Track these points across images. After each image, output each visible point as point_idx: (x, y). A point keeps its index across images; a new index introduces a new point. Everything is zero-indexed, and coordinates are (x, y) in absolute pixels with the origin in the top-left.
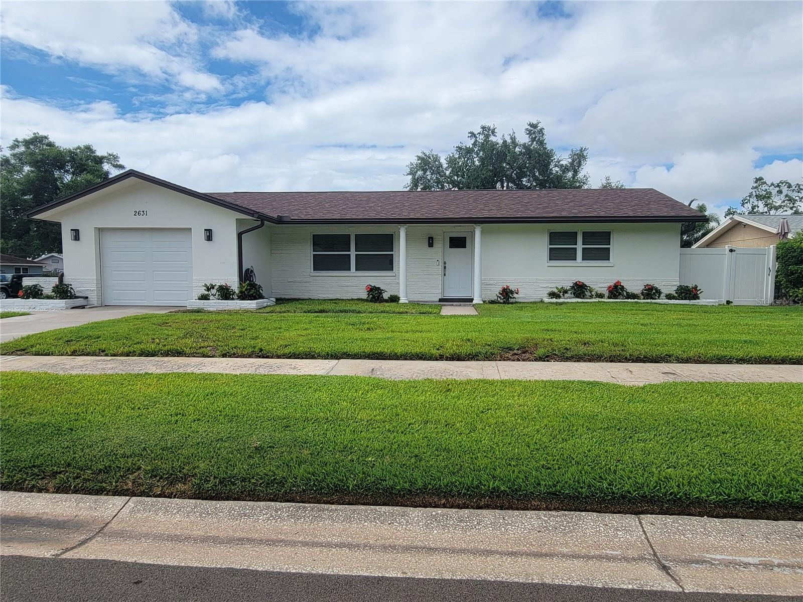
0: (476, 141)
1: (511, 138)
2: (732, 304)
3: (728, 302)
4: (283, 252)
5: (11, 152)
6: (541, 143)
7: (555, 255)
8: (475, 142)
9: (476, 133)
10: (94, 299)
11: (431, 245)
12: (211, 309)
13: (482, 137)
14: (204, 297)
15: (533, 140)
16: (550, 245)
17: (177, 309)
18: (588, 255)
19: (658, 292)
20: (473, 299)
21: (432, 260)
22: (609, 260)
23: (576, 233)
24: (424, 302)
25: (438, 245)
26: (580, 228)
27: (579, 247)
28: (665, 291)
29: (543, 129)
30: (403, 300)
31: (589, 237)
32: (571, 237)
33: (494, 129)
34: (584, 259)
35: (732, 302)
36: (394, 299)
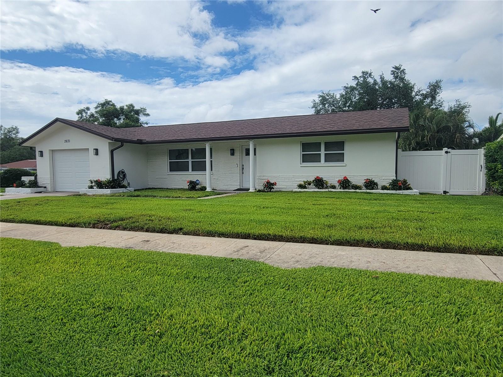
0: (359, 82)
1: (381, 78)
2: (448, 194)
3: (445, 192)
4: (153, 160)
5: (95, 110)
6: (402, 79)
7: (306, 159)
8: (357, 83)
9: (358, 77)
10: (49, 188)
11: (233, 154)
12: (90, 194)
13: (362, 79)
14: (91, 187)
15: (396, 78)
16: (303, 152)
17: (73, 194)
18: (329, 158)
19: (376, 184)
20: (249, 189)
21: (233, 164)
22: (344, 161)
23: (320, 143)
24: (229, 190)
25: (237, 154)
26: (322, 140)
27: (323, 153)
28: (381, 183)
29: (405, 70)
30: (208, 189)
31: (328, 146)
32: (317, 146)
33: (371, 73)
34: (326, 161)
35: (448, 192)
36: (204, 189)
